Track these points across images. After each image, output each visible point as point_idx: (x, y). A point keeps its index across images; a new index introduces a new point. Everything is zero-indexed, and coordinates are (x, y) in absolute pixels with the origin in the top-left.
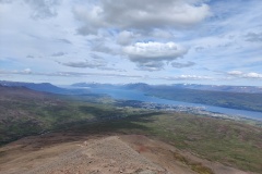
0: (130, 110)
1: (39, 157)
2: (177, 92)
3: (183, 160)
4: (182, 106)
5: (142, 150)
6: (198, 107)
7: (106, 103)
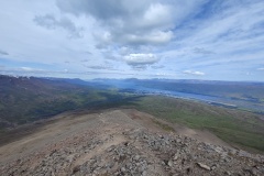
0: (127, 94)
1: (74, 123)
2: (155, 83)
3: (158, 123)
4: (158, 92)
5: (134, 117)
6: (166, 92)
7: (113, 90)
